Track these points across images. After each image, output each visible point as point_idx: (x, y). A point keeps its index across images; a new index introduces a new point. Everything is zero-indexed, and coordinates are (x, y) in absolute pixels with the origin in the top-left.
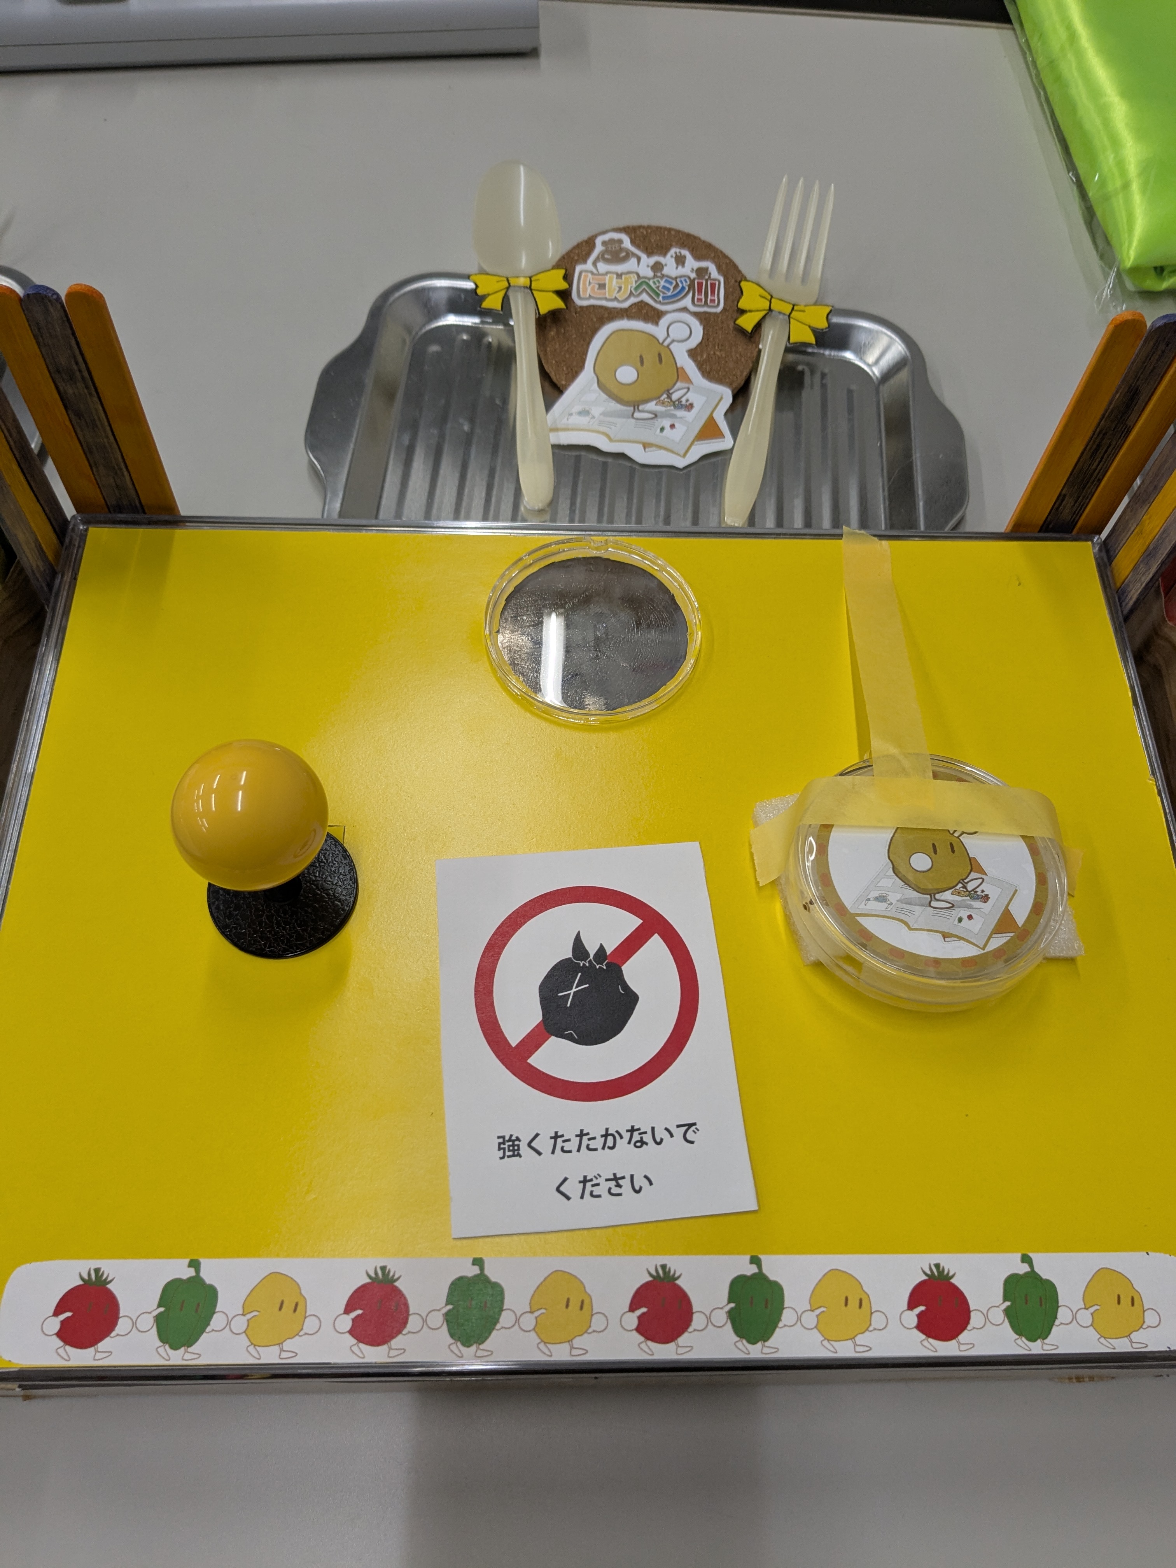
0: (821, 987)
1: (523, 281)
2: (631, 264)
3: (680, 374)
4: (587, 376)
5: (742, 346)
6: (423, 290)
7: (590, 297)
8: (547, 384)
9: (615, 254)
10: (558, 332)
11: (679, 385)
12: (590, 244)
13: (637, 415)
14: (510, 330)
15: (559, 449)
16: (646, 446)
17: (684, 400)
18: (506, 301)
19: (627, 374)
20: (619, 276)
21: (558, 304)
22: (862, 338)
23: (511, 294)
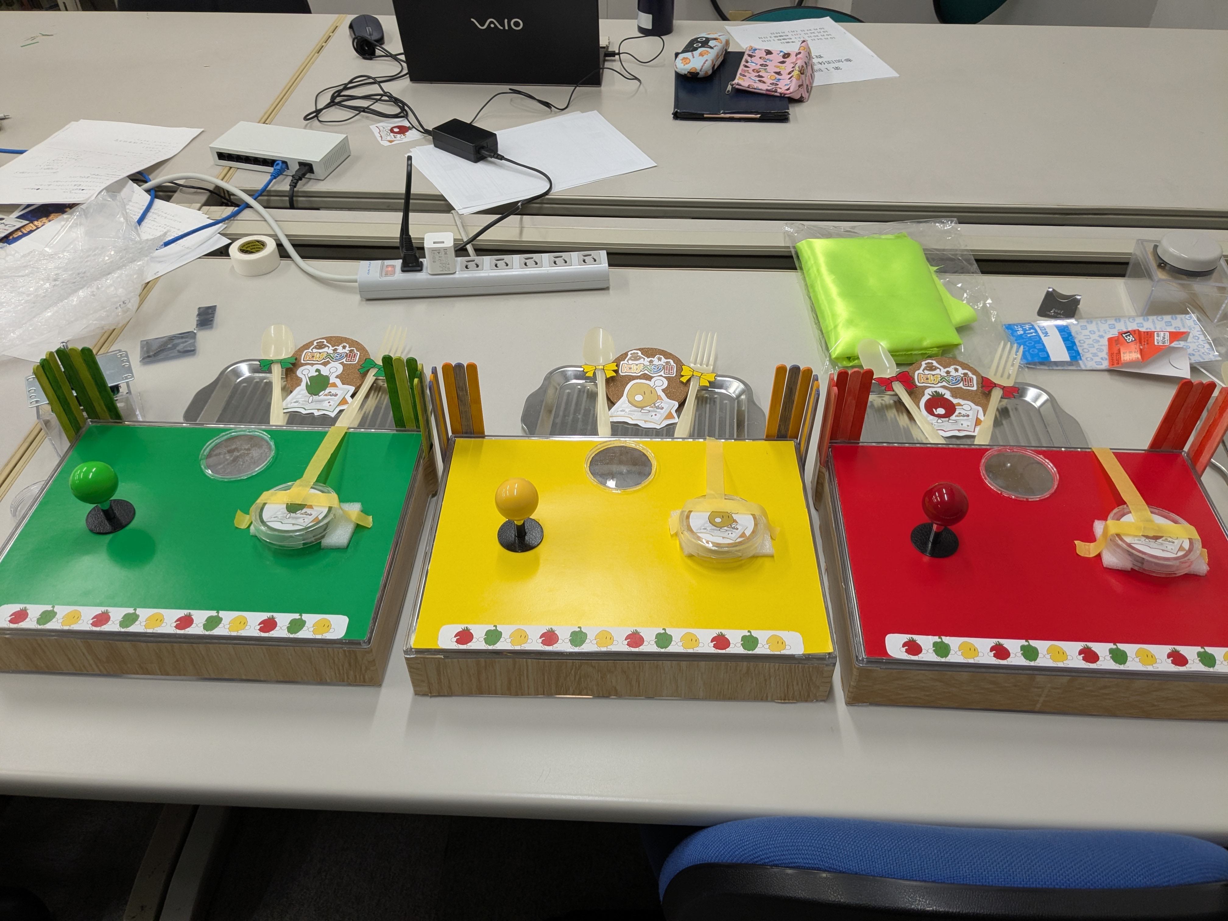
0: (689, 562)
1: (601, 367)
2: (641, 361)
3: (659, 397)
4: (624, 397)
5: (682, 387)
6: (564, 371)
7: (626, 372)
8: (609, 402)
9: (636, 358)
10: (614, 384)
11: (658, 401)
12: (626, 354)
13: (642, 411)
14: (596, 385)
15: (613, 423)
16: (645, 421)
17: (660, 406)
18: (594, 373)
19: (639, 398)
20: (637, 365)
21: (614, 374)
22: (728, 384)
23: (596, 371)
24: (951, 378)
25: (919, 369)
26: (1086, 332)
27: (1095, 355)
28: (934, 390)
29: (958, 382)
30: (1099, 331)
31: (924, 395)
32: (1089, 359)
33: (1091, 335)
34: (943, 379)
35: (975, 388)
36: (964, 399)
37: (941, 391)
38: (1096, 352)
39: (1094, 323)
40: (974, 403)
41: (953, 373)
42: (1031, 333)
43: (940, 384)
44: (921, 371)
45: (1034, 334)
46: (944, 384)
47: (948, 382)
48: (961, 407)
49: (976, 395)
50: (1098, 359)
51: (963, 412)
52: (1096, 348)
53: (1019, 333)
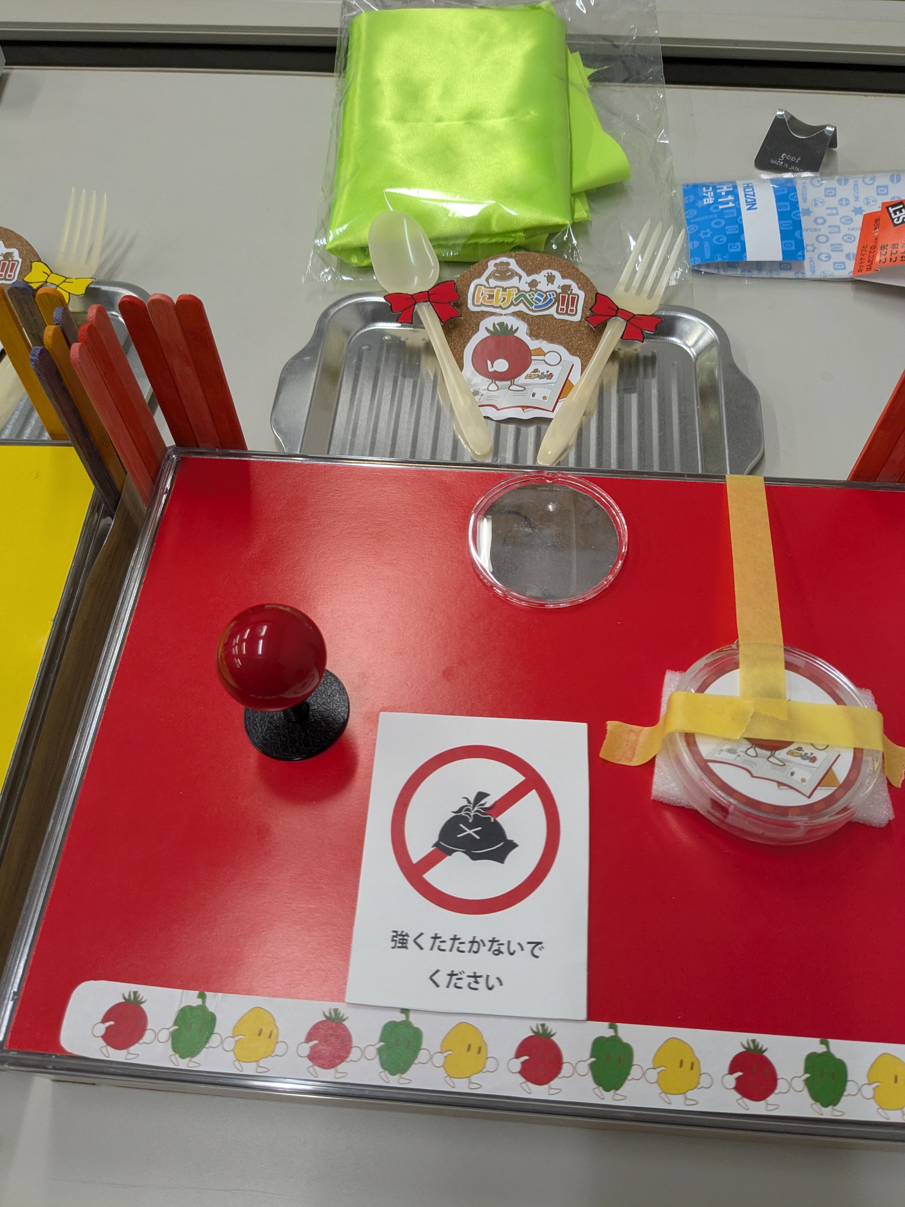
24: (536, 296)
25: (479, 276)
26: (833, 202)
27: (836, 248)
28: (497, 320)
29: (548, 304)
30: (857, 198)
31: (478, 330)
32: (823, 257)
33: (839, 207)
34: (521, 297)
35: (577, 318)
36: (551, 340)
37: (512, 322)
38: (842, 242)
39: (851, 182)
40: (569, 350)
41: (543, 286)
42: (727, 203)
43: (513, 309)
44: (482, 280)
45: (731, 205)
46: (522, 307)
47: (528, 303)
48: (542, 358)
49: (576, 331)
50: (838, 257)
51: (543, 369)
52: (842, 233)
53: (705, 202)
